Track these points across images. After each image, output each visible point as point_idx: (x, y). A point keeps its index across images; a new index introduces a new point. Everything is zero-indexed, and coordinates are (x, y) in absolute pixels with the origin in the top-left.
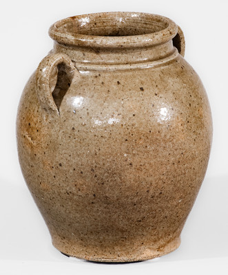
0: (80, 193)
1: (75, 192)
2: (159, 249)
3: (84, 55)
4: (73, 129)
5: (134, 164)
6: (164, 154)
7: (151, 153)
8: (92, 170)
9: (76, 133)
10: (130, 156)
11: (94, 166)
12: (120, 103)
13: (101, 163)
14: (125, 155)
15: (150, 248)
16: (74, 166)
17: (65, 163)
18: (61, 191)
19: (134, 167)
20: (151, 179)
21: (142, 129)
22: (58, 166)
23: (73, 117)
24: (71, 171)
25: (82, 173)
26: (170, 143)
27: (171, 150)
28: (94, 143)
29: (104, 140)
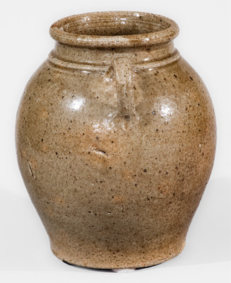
0: (161, 196)
1: (157, 196)
3: (136, 55)
4: (157, 130)
5: (205, 153)
8: (177, 168)
9: (160, 133)
10: (203, 145)
11: (178, 163)
12: (186, 95)
13: (184, 159)
14: (200, 146)
16: (160, 169)
17: (150, 167)
18: (141, 199)
19: (204, 156)
22: (143, 172)
23: (154, 119)
24: (157, 174)
25: (167, 173)
28: (178, 139)
29: (185, 135)
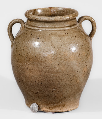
2: (49, 108)
5: (29, 68)
6: (41, 67)
7: (35, 65)
10: (27, 65)
12: (28, 42)
13: (19, 65)
14: (26, 64)
15: (45, 107)
19: (28, 70)
20: (36, 76)
21: (32, 54)
26: (44, 63)
27: (44, 66)
